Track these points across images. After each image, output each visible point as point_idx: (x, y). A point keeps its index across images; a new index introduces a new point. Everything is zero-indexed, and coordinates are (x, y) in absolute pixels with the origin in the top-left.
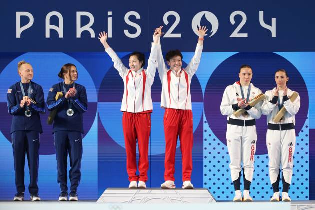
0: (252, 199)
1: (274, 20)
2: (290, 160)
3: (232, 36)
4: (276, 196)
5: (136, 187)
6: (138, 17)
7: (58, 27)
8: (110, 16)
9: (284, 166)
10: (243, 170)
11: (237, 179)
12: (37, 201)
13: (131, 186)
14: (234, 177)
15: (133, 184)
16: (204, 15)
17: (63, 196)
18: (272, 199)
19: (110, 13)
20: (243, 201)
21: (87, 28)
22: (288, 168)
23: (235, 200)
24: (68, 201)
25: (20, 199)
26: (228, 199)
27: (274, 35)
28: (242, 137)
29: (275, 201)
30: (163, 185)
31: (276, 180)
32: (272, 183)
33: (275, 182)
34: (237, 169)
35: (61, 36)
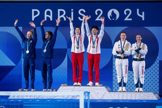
0: (126, 91)
1: (143, 13)
2: (143, 74)
3: (125, 20)
4: (137, 89)
5: (76, 85)
6: (84, 11)
7: (50, 16)
8: (72, 11)
9: (140, 76)
10: (123, 78)
11: (120, 82)
12: (33, 91)
13: (74, 85)
14: (119, 81)
15: (75, 84)
16: (113, 10)
17: (45, 89)
18: (135, 91)
19: (72, 10)
20: (122, 91)
21: (63, 16)
22: (142, 77)
23: (119, 91)
24: (47, 91)
25: (27, 90)
26: (115, 91)
27: (143, 19)
28: (121, 64)
29: (136, 92)
30: (87, 84)
31: (137, 83)
32: (135, 84)
33: (136, 83)
34: (120, 77)
35: (51, 19)
